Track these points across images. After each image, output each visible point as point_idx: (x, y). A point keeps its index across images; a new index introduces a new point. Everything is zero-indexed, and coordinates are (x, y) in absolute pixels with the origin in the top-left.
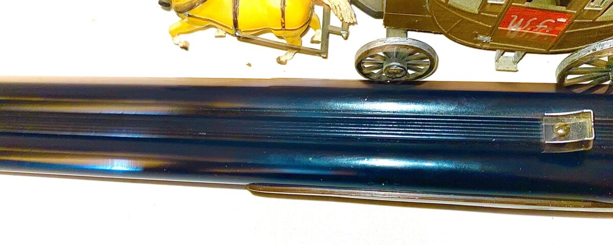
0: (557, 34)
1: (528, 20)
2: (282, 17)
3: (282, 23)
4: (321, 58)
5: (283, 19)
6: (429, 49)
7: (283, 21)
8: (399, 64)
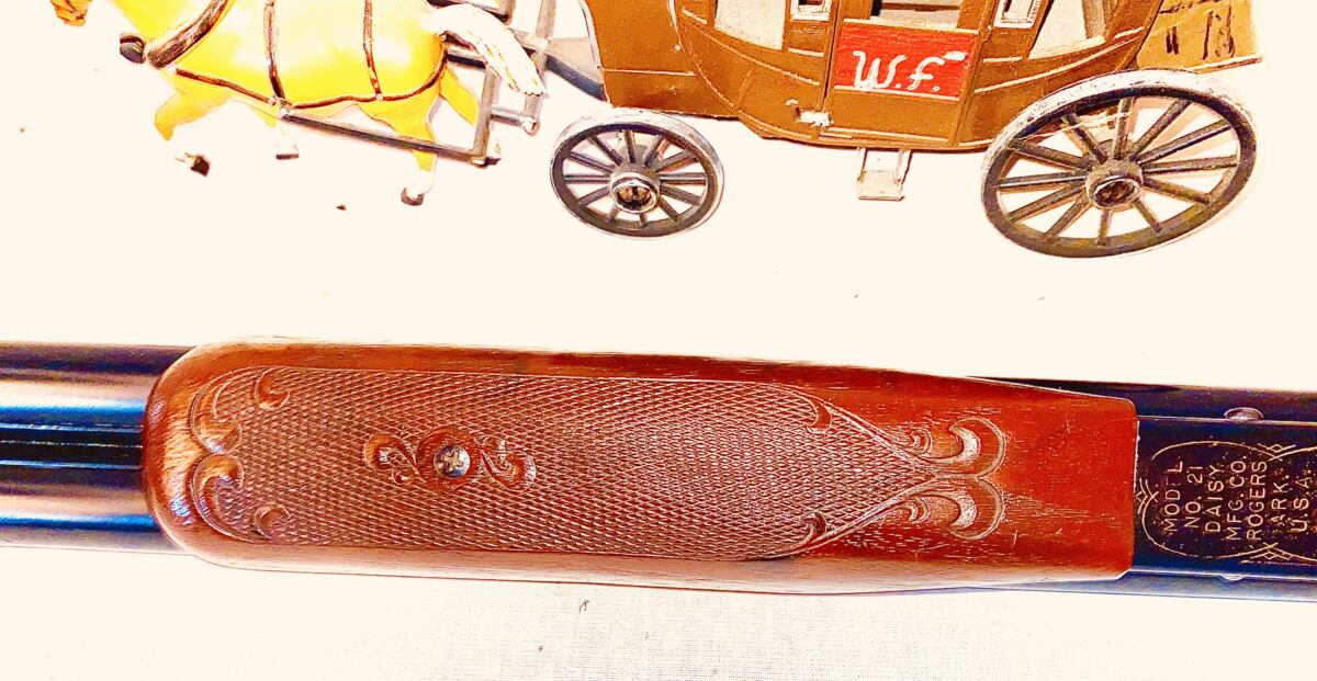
0: (957, 96)
1: (889, 62)
2: (369, 65)
3: (374, 81)
4: (473, 167)
5: (370, 69)
6: (691, 136)
7: (374, 76)
8: (638, 175)
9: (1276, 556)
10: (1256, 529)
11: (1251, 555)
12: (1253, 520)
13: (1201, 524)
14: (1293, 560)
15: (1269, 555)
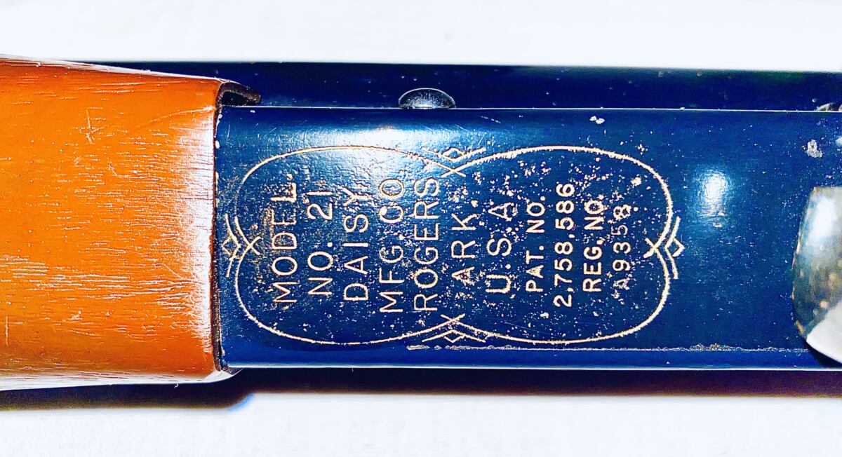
9: (463, 335)
10: (428, 292)
11: (424, 336)
12: (422, 278)
13: (337, 289)
14: (492, 341)
15: (452, 336)
